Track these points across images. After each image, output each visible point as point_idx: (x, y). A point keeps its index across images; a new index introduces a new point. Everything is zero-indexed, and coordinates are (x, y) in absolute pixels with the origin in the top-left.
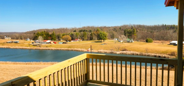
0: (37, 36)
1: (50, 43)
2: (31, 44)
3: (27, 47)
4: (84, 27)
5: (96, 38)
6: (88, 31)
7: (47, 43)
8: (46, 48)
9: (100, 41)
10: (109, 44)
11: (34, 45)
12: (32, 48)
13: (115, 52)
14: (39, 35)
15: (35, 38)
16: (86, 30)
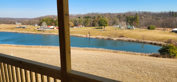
0: (42, 22)
1: (53, 28)
2: (36, 29)
3: (33, 32)
4: (89, 14)
5: (98, 25)
6: (92, 17)
7: (50, 29)
8: (49, 33)
9: (101, 27)
10: (108, 30)
11: (38, 30)
12: (37, 33)
13: (112, 38)
14: (43, 20)
15: (40, 24)
16: (90, 16)
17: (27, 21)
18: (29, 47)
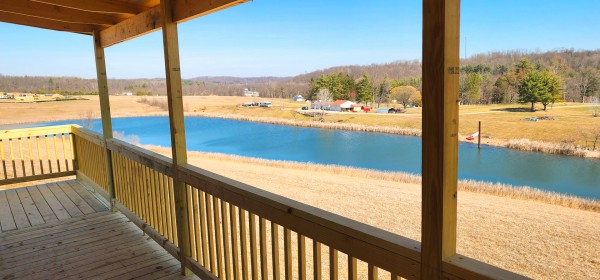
0: (317, 88)
1: (351, 109)
2: (300, 110)
3: (289, 118)
4: (480, 57)
5: (516, 97)
6: (492, 68)
7: (342, 109)
8: (338, 125)
9: (529, 105)
10: (561, 118)
11: (305, 115)
12: (300, 123)
13: (579, 150)
14: (322, 83)
15: (311, 96)
16: (484, 64)
17: (274, 85)
18: (276, 166)
